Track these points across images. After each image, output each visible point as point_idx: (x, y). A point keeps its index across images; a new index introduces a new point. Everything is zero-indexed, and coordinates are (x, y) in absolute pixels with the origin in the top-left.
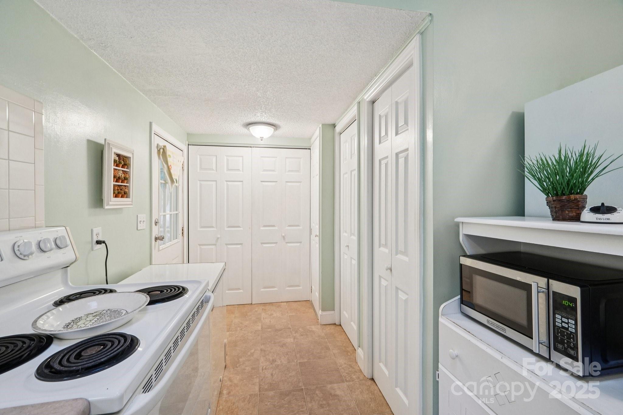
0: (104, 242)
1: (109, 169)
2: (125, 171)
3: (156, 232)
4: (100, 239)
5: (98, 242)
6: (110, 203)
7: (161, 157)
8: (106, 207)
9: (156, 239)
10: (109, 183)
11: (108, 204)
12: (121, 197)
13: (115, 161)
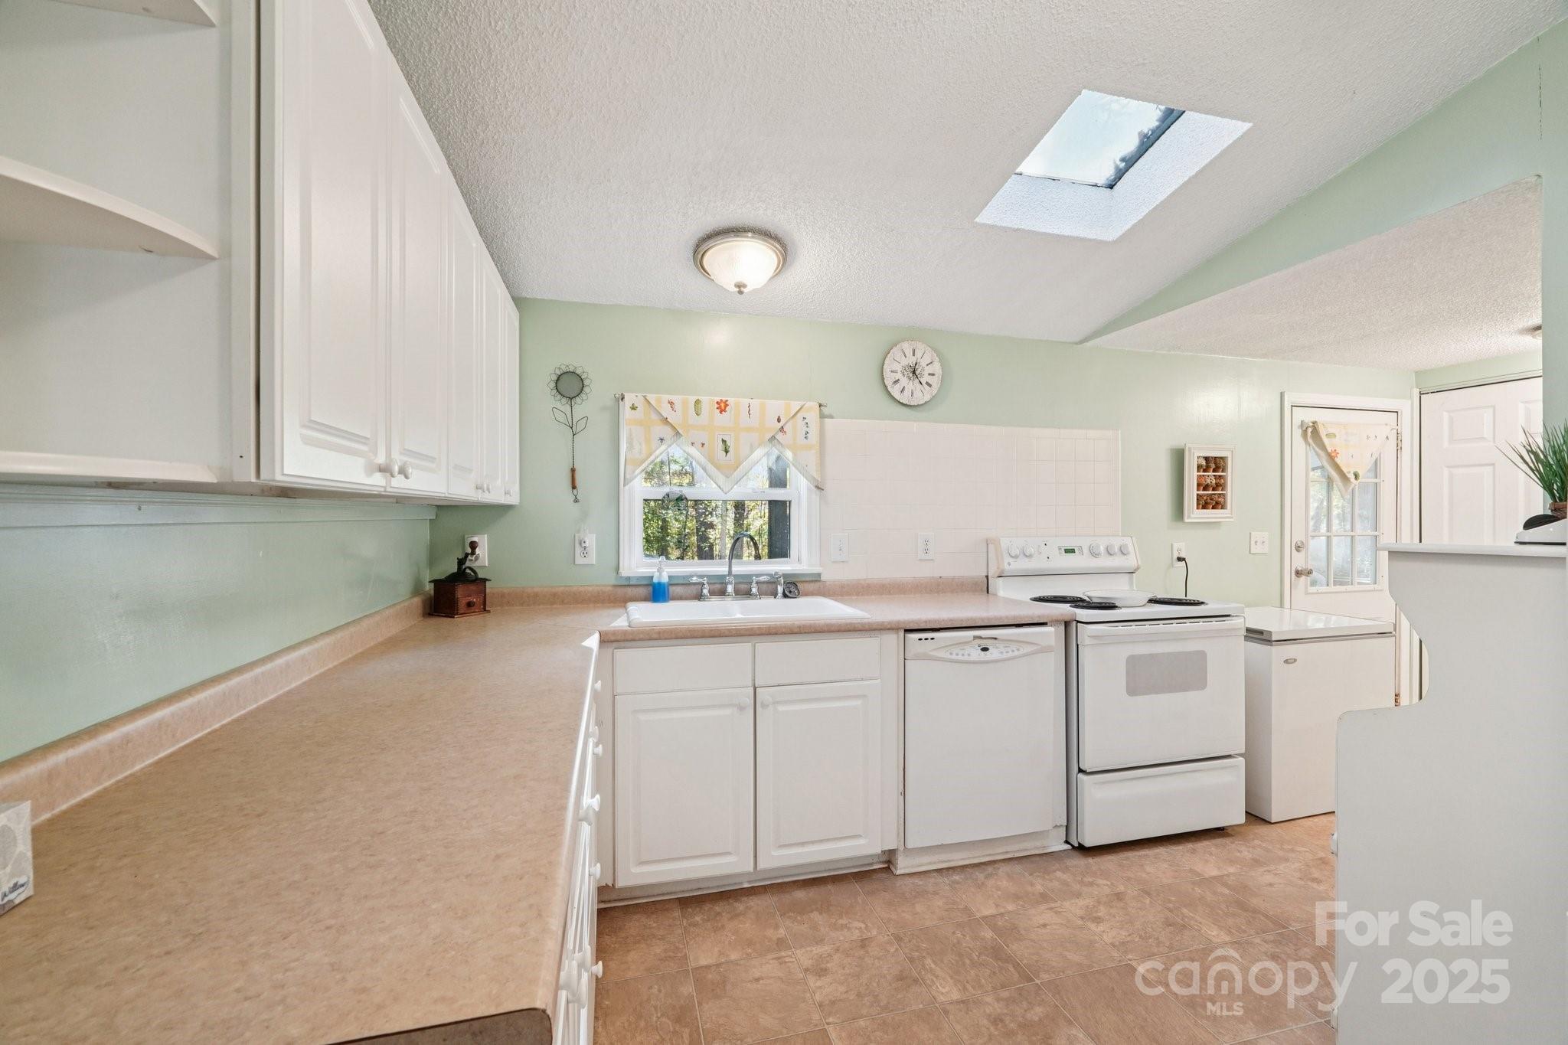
0: (1184, 559)
1: (1191, 476)
2: (1220, 476)
3: (1299, 561)
4: (1182, 555)
5: (1180, 559)
6: (1192, 516)
7: (1310, 441)
8: (1186, 520)
9: (1298, 573)
10: (1191, 492)
11: (1189, 517)
12: (1212, 508)
13: (1199, 467)
